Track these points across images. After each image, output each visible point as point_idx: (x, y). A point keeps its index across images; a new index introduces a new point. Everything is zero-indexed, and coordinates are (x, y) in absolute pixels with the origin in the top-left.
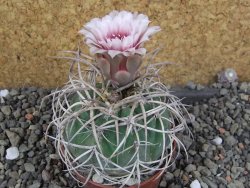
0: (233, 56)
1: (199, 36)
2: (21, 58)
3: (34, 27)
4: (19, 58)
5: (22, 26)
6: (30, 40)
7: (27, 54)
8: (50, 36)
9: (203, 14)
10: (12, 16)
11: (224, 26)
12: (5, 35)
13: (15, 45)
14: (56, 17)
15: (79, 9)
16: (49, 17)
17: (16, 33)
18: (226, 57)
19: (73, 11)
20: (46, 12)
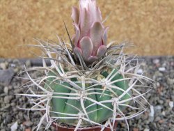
0: (157, 39)
1: (136, 25)
2: (26, 41)
3: (34, 21)
4: (24, 40)
5: (26, 20)
6: (31, 29)
7: (29, 38)
8: (44, 26)
9: (138, 11)
10: (20, 13)
11: (151, 19)
12: (16, 26)
13: (22, 32)
14: (47, 14)
15: (62, 9)
16: (43, 14)
17: (23, 24)
18: (153, 39)
19: (58, 10)
20: (41, 11)
